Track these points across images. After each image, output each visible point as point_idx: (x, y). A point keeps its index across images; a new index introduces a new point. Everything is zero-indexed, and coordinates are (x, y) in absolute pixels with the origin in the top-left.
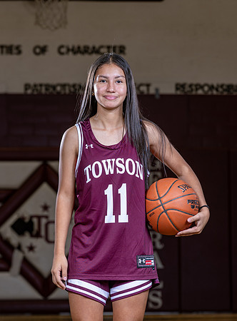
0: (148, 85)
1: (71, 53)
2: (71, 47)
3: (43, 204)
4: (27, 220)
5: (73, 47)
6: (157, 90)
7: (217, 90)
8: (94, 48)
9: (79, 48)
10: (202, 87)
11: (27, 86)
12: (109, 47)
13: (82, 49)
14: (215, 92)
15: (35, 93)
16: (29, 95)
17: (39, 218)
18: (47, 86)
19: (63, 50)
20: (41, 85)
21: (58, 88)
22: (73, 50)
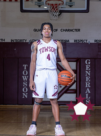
0: (87, 40)
1: (64, 31)
2: (64, 30)
6: (89, 41)
8: (71, 29)
9: (67, 29)
12: (75, 29)
19: (62, 30)
21: (61, 41)
22: (65, 30)
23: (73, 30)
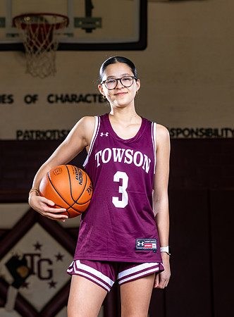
1: (59, 101)
2: (59, 96)
3: (35, 243)
4: (20, 258)
5: (62, 96)
7: (197, 134)
8: (81, 96)
9: (67, 96)
10: (182, 132)
11: (19, 133)
12: (95, 96)
13: (70, 97)
14: (195, 136)
15: (27, 139)
16: (21, 141)
17: (32, 256)
18: (38, 132)
20: (32, 132)
21: (49, 134)
22: (61, 98)
23: (89, 98)
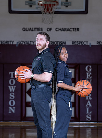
5: (61, 28)
13: (64, 29)
18: (52, 42)
